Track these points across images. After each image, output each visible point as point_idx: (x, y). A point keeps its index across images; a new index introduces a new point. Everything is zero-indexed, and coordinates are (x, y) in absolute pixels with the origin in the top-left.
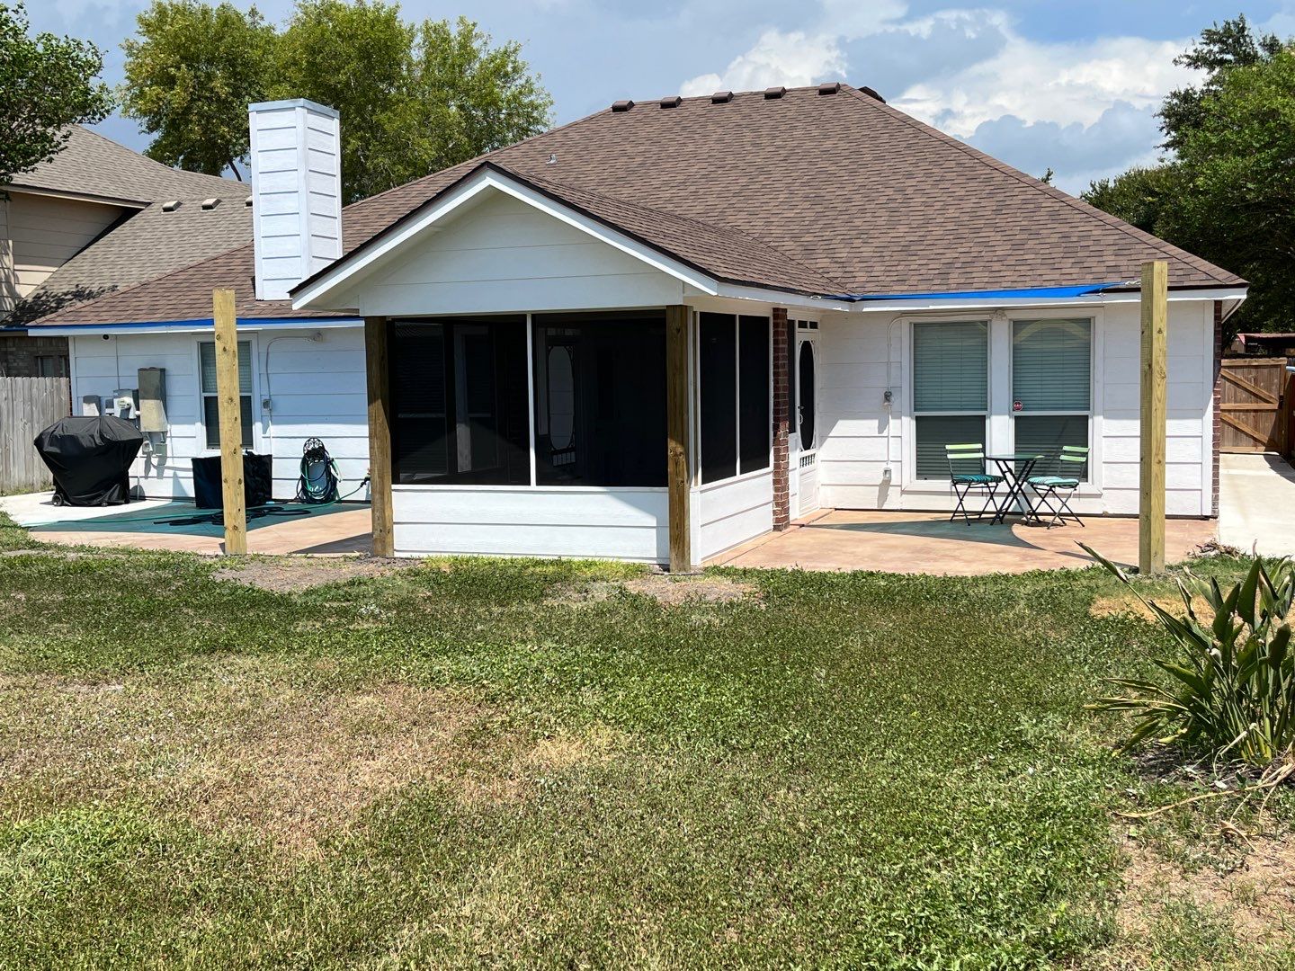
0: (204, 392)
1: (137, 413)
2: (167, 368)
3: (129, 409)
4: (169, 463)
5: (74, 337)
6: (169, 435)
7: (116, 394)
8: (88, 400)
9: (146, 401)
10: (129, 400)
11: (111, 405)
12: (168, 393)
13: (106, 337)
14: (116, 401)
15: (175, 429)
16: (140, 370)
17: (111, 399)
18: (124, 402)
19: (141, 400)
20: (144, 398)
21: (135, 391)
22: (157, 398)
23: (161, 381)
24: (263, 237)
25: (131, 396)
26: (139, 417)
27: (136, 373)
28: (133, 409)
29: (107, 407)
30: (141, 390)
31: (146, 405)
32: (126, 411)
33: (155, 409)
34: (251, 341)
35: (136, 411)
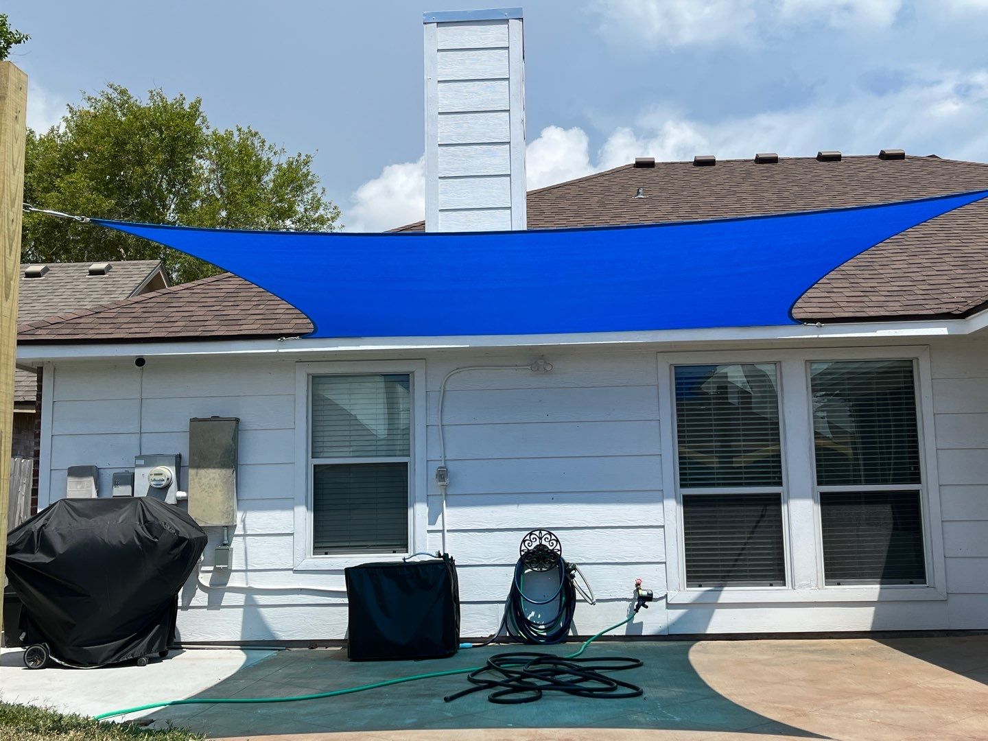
0: (313, 457)
1: (181, 494)
2: (243, 418)
3: (167, 487)
4: (235, 581)
5: (56, 364)
6: (239, 531)
7: (142, 462)
8: (77, 472)
9: (202, 472)
10: (169, 471)
11: (130, 480)
12: (241, 461)
13: (140, 361)
14: (138, 472)
15: (254, 520)
16: (193, 420)
17: (123, 470)
18: (161, 474)
19: (192, 472)
20: (198, 467)
21: (179, 458)
22: (223, 465)
23: (235, 438)
24: (441, 210)
25: (170, 465)
26: (182, 502)
27: (185, 426)
28: (174, 486)
29: (116, 484)
30: (192, 454)
31: (203, 479)
32: (160, 491)
33: (216, 486)
34: (413, 372)
35: (179, 490)
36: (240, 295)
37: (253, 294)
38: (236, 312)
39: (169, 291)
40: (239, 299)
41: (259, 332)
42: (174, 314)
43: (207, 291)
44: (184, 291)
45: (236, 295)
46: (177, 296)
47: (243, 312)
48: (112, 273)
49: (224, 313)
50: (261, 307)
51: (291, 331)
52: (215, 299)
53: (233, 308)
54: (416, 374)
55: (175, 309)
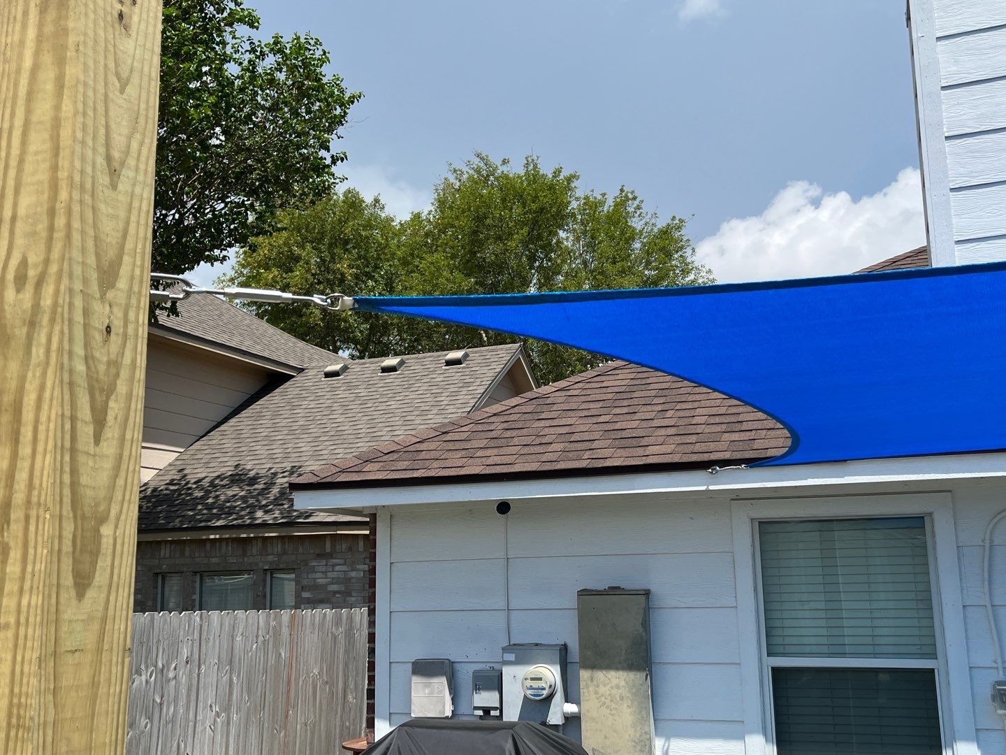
0: (769, 655)
1: (571, 708)
2: (653, 589)
3: (550, 697)
5: (393, 513)
7: (511, 657)
8: (424, 668)
9: (600, 675)
10: (550, 673)
11: (494, 682)
12: (656, 659)
13: (504, 507)
14: (508, 672)
15: (682, 753)
16: (583, 593)
17: (487, 667)
18: (540, 679)
19: (584, 674)
20: (593, 667)
21: (564, 649)
22: (630, 667)
23: (646, 624)
24: (958, 242)
25: (551, 662)
26: (572, 721)
27: (571, 601)
28: (559, 696)
29: (477, 688)
30: (583, 646)
31: (601, 686)
32: (538, 704)
33: (622, 699)
34: (931, 514)
35: (567, 701)
36: (635, 395)
37: (653, 393)
38: (635, 424)
39: (537, 396)
40: (635, 402)
41: (676, 459)
42: (546, 431)
43: (589, 392)
44: (557, 394)
45: (629, 395)
46: (549, 401)
47: (645, 424)
48: (468, 362)
49: (618, 426)
50: (669, 414)
51: (727, 456)
52: (601, 404)
53: (628, 417)
54: (936, 516)
55: (548, 423)
